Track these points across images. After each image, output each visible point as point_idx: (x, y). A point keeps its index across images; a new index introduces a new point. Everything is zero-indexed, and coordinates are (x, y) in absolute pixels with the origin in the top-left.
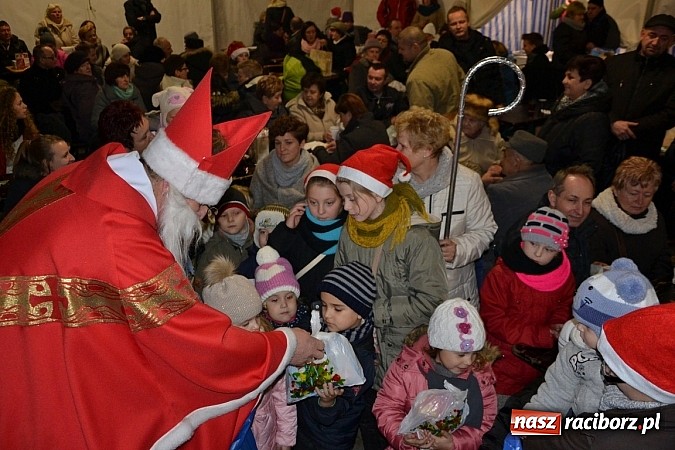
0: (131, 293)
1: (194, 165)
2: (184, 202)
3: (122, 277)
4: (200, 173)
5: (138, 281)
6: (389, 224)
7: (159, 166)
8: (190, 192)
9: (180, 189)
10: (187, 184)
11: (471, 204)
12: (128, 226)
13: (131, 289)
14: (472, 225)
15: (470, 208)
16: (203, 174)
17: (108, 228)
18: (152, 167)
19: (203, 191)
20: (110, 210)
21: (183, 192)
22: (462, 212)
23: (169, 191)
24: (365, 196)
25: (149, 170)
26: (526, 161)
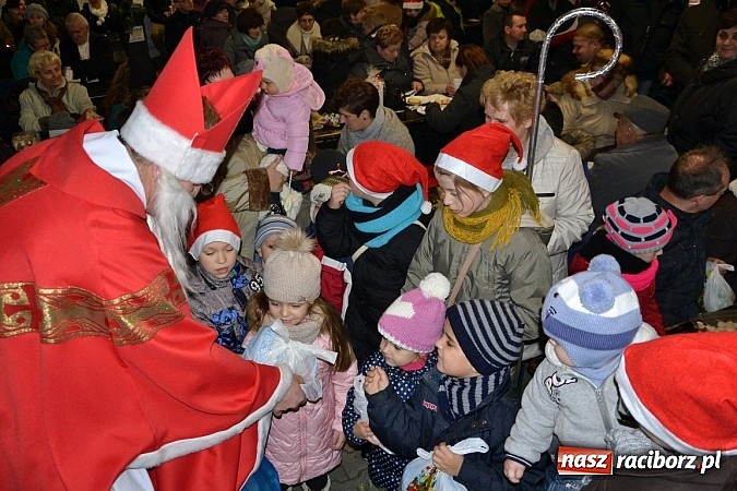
0: (117, 305)
1: (187, 143)
2: (179, 186)
3: (108, 288)
4: (194, 151)
5: (126, 291)
6: (492, 220)
7: (146, 148)
8: (184, 173)
9: (173, 172)
10: (180, 166)
11: (565, 185)
12: (118, 227)
13: (117, 301)
14: (564, 211)
15: (561, 190)
16: (197, 152)
17: (94, 230)
18: (137, 150)
19: (198, 170)
20: (93, 207)
21: (177, 175)
22: (552, 195)
23: (160, 176)
24: (470, 192)
25: (133, 153)
26: (640, 132)
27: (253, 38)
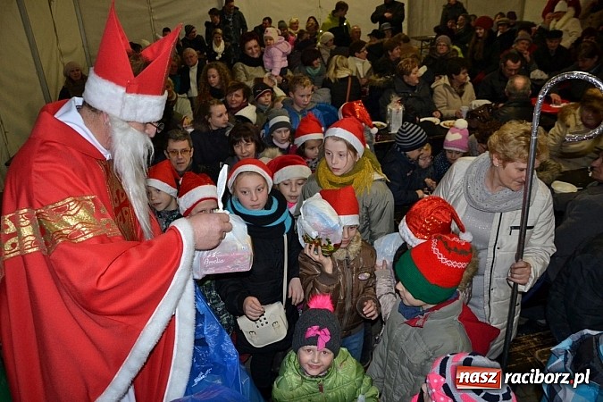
2: (126, 125)
4: (129, 96)
8: (127, 115)
9: (118, 116)
10: (121, 110)
18: (90, 103)
19: (139, 111)
21: (122, 117)
22: (533, 227)
23: (110, 120)
27: (315, 68)
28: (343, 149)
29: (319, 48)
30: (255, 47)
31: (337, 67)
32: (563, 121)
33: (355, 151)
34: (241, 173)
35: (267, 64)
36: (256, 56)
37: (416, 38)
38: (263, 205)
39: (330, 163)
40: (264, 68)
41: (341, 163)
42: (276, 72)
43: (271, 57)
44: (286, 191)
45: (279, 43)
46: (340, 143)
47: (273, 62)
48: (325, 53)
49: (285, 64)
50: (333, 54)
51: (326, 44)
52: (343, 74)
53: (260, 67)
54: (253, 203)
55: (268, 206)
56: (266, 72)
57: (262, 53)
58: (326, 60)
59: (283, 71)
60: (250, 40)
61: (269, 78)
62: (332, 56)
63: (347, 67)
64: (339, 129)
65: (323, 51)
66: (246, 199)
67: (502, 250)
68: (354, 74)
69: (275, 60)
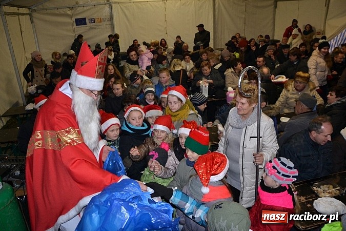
27: (163, 66)
28: (176, 100)
29: (166, 55)
30: (135, 55)
31: (175, 65)
32: (286, 88)
33: (181, 101)
34: (132, 111)
35: (140, 64)
36: (135, 60)
37: (218, 49)
38: (141, 125)
39: (170, 107)
40: (139, 66)
41: (175, 107)
42: (144, 68)
43: (142, 60)
44: (151, 121)
45: (146, 53)
46: (175, 97)
47: (143, 63)
48: (169, 58)
49: (150, 64)
50: (173, 58)
51: (170, 53)
52: (178, 68)
53: (137, 65)
54: (137, 124)
55: (143, 125)
56: (139, 68)
57: (138, 58)
58: (170, 62)
59: (148, 68)
60: (132, 51)
61: (141, 71)
62: (172, 59)
63: (180, 65)
64: (174, 91)
65: (168, 57)
66: (134, 122)
67: (247, 148)
68: (184, 69)
69: (144, 62)
